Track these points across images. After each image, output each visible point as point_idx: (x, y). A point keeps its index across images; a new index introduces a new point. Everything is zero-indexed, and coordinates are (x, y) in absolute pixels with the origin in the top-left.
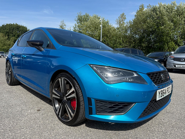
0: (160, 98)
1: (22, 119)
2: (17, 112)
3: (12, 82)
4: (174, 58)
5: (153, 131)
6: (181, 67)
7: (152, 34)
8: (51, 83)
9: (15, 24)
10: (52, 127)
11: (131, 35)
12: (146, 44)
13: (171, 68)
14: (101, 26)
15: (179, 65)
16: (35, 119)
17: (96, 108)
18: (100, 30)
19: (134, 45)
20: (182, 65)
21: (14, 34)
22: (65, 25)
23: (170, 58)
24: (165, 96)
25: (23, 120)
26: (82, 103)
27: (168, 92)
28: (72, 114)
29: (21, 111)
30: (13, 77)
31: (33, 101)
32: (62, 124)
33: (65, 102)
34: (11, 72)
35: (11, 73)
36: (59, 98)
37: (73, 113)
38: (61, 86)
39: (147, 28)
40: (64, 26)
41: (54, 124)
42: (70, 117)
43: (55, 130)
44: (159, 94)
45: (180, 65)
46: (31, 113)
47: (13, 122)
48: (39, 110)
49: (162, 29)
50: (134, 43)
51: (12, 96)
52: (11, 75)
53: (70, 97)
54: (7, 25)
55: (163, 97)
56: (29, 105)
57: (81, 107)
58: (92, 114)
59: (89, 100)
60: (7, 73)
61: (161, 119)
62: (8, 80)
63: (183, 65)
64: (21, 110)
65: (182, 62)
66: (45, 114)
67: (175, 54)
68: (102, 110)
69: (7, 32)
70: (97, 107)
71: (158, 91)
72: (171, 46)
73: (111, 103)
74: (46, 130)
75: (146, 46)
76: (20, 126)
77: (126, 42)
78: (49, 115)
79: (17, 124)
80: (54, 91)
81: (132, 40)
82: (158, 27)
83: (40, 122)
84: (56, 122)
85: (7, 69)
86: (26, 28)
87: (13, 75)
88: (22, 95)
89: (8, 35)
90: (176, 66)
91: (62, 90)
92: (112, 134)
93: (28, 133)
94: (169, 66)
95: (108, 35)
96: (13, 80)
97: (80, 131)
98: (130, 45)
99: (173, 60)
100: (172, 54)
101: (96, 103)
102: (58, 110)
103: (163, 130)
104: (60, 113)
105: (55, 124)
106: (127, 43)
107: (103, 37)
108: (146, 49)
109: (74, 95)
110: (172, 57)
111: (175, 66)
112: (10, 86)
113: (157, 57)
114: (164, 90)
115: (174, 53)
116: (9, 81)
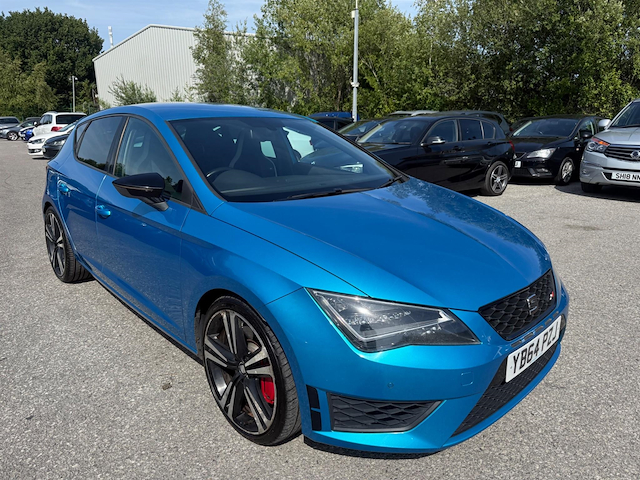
0: (518, 372)
1: (123, 423)
2: (103, 395)
3: (72, 273)
4: (607, 149)
5: (496, 460)
6: (631, 179)
7: (543, 44)
8: (198, 314)
9: (43, 10)
10: (209, 449)
11: (463, 49)
12: (518, 82)
13: (594, 182)
14: (354, 14)
15: (623, 173)
16: (159, 422)
17: (332, 414)
18: (352, 28)
19: (472, 85)
20: (632, 174)
21: (43, 49)
22: (223, 13)
23: (593, 145)
24: (535, 358)
25: (127, 427)
26: (291, 396)
27: (546, 343)
28: (265, 419)
29: (116, 392)
30: (72, 258)
31: (146, 350)
32: (239, 436)
33: (242, 380)
34: (64, 241)
35: (66, 246)
36: (225, 366)
37: (269, 418)
38: (229, 336)
39: (524, 20)
40: (222, 18)
41: (215, 440)
42: (259, 424)
43: (219, 460)
44: (516, 361)
45: (627, 173)
46: (146, 399)
47: (99, 432)
48: (167, 387)
49: (579, 26)
50: (473, 76)
51: (82, 331)
52: (67, 254)
53: (255, 371)
54: (15, 16)
55: (527, 365)
56: (136, 364)
57: (290, 406)
58: (320, 430)
59: (312, 393)
60: (51, 243)
61: (524, 414)
62: (57, 265)
63: (636, 174)
64: (117, 388)
65: (635, 160)
66: (186, 399)
67: (615, 130)
68: (348, 419)
69: (18, 46)
70: (335, 410)
71: (510, 358)
72: (607, 86)
73: (371, 402)
74: (196, 462)
75: (518, 88)
76: (122, 450)
77: (446, 74)
78: (198, 404)
79: (111, 441)
80: (208, 342)
81: (467, 69)
82: (564, 15)
83: (174, 430)
84: (222, 430)
85: (50, 229)
86: (85, 26)
87: (72, 254)
88: (108, 322)
89: (23, 56)
90: (614, 176)
91: (233, 348)
92: (376, 473)
93: (146, 471)
94: (588, 173)
95: (383, 47)
96: (72, 268)
97: (290, 461)
98: (460, 86)
99: (603, 156)
100: (603, 129)
101: (331, 401)
102: (225, 398)
103: (524, 456)
104: (231, 406)
105: (219, 438)
106: (450, 80)
107: (362, 54)
108: (516, 98)
109: (266, 371)
110: (601, 143)
111: (609, 176)
112: (65, 285)
113: (552, 140)
114: (532, 345)
115: (611, 127)
116: (62, 270)
